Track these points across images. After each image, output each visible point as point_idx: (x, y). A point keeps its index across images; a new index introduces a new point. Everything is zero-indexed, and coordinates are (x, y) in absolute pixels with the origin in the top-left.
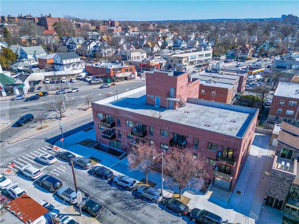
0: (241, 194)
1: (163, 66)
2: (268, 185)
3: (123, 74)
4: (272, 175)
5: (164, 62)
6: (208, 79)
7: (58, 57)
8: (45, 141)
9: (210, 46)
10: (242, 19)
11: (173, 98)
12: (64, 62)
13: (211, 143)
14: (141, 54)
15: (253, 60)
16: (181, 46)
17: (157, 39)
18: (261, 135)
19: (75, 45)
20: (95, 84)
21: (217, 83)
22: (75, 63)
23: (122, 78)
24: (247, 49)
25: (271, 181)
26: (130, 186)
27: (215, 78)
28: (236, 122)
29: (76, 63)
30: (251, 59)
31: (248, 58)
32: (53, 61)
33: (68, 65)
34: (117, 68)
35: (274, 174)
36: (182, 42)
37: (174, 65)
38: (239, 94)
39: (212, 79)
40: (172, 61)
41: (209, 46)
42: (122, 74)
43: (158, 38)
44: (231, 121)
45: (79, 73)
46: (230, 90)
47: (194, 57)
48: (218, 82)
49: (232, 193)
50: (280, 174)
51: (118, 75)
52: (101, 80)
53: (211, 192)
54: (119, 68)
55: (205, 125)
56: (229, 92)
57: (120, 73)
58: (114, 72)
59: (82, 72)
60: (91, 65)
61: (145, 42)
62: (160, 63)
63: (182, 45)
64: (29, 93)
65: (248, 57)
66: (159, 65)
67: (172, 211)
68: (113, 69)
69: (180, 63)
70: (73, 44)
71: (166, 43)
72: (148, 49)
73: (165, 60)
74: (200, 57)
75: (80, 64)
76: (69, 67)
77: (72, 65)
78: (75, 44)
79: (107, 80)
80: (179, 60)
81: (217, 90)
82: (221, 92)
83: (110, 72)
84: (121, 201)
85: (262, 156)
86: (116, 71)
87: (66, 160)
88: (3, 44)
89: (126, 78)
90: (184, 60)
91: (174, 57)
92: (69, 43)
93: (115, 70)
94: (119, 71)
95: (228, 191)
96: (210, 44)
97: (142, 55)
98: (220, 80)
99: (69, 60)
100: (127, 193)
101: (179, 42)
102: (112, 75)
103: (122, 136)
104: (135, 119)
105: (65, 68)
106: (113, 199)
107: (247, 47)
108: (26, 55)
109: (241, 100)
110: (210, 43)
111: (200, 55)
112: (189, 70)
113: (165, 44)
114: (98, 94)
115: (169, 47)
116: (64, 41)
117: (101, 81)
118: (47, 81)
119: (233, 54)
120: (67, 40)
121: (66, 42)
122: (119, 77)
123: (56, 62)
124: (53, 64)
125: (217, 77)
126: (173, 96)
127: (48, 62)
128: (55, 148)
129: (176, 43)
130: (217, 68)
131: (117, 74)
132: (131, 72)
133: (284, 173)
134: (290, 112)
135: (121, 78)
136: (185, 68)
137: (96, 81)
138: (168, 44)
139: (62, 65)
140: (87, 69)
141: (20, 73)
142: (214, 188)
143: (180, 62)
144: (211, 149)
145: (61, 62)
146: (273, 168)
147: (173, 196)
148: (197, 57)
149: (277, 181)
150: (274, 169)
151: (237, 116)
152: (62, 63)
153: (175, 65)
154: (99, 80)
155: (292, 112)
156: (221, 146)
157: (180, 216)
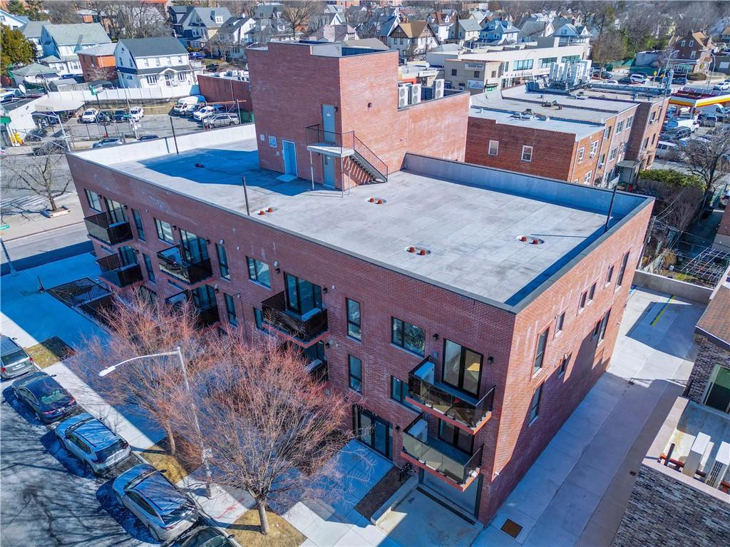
0: (521, 538)
2: (621, 530)
4: (639, 489)
5: (431, 74)
6: (522, 108)
7: (125, 48)
9: (586, 37)
11: (332, 144)
12: (141, 63)
13: (403, 323)
15: (712, 81)
16: (501, 39)
17: (437, 19)
18: (673, 301)
19: (203, 28)
20: (215, 127)
21: (548, 120)
22: (173, 68)
24: (697, 47)
25: (636, 517)
26: (93, 461)
27: (550, 106)
28: (543, 242)
29: (177, 68)
30: (705, 78)
31: (696, 75)
32: (112, 62)
33: (153, 74)
35: (647, 487)
36: (505, 26)
37: (460, 84)
38: (629, 164)
39: (537, 109)
40: (454, 72)
41: (581, 38)
43: (439, 18)
44: (523, 239)
45: (179, 98)
46: (585, 141)
47: (525, 65)
48: (552, 118)
49: (485, 528)
50: (677, 494)
52: (232, 117)
53: (400, 516)
55: (411, 250)
56: (578, 149)
59: (188, 94)
60: (213, 74)
61: (396, 24)
62: (418, 78)
63: (504, 36)
64: (26, 145)
65: (697, 70)
69: (477, 77)
70: (198, 25)
71: (459, 31)
72: (402, 43)
73: (437, 69)
74: (545, 64)
75: (189, 72)
76: (156, 78)
77: (163, 72)
78: (203, 25)
79: (250, 118)
80: (476, 69)
81: (539, 142)
82: (549, 149)
84: (37, 518)
85: (656, 382)
88: (18, 20)
90: (489, 69)
91: (463, 60)
92: (189, 25)
95: (468, 515)
96: (585, 32)
98: (565, 113)
99: (155, 60)
100: (81, 485)
101: (496, 27)
104: (175, 214)
105: (144, 81)
106: (14, 509)
107: (695, 41)
108: (56, 47)
109: (634, 187)
110: (585, 29)
111: (546, 61)
113: (456, 35)
115: (466, 41)
116: (179, 17)
117: (234, 119)
118: (87, 114)
119: (653, 62)
120: (186, 15)
121: (183, 20)
123: (122, 64)
124: (114, 69)
125: (555, 105)
126: (333, 138)
127: (102, 63)
129: (487, 29)
130: (565, 78)
133: (697, 494)
137: (218, 118)
138: (467, 34)
139: (135, 71)
140: (202, 85)
141: (15, 89)
142: (420, 498)
143: (477, 74)
144: (402, 346)
145: (132, 66)
146: (646, 462)
147: (244, 517)
148: (537, 64)
149: (660, 520)
150: (650, 469)
151: (560, 220)
152: (134, 67)
153: (463, 85)
154: (227, 117)
156: (436, 336)
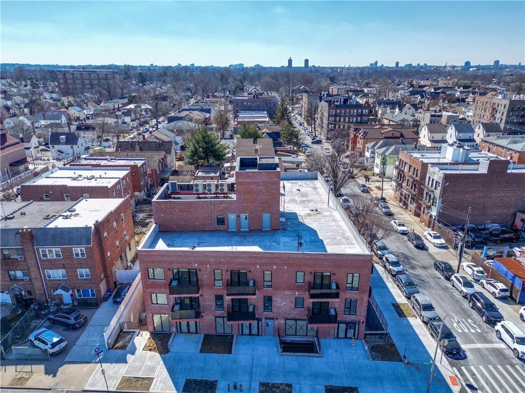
128: (457, 385)
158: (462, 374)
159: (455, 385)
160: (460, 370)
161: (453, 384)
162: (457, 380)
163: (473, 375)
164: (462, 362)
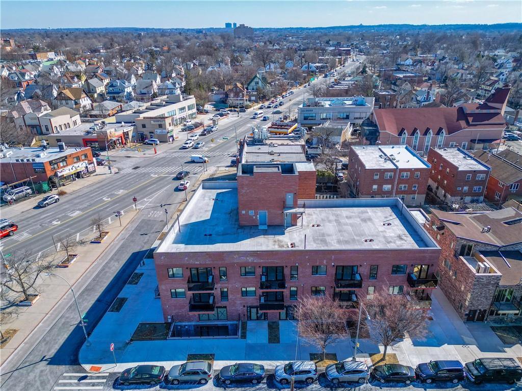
1: (130, 136)
3: (72, 169)
4: (475, 283)
5: (130, 129)
8: (48, 364)
10: (168, 29)
11: (291, 208)
13: (398, 266)
14: (71, 117)
16: (124, 91)
20: (16, 201)
23: (70, 176)
24: (241, 91)
25: (475, 291)
26: (314, 375)
27: (273, 154)
28: (390, 224)
30: (251, 107)
34: (57, 159)
36: (124, 83)
37: (150, 133)
40: (144, 126)
41: (177, 88)
42: (70, 167)
43: (70, 79)
44: (384, 225)
47: (172, 114)
50: (485, 279)
51: (62, 171)
52: (26, 190)
54: (62, 158)
55: (366, 241)
57: (64, 166)
58: (52, 167)
61: (55, 91)
62: (124, 133)
63: (126, 90)
66: (123, 137)
67: (393, 382)
68: (51, 163)
69: (162, 127)
71: (91, 88)
72: (67, 103)
73: (130, 124)
79: (41, 187)
80: (159, 123)
83: (44, 169)
86: (56, 166)
87: (148, 383)
89: (78, 175)
90: (168, 121)
91: (144, 118)
93: (55, 163)
94: (61, 164)
97: (74, 119)
100: (312, 388)
101: (119, 84)
102: (49, 174)
103: (230, 297)
107: (240, 88)
111: (181, 109)
112: (178, 138)
113: (89, 90)
114: (51, 222)
115: (99, 94)
117: (28, 191)
122: (65, 176)
126: (292, 205)
128: (91, 369)
129: (112, 86)
131: (60, 170)
132: (87, 162)
133: (489, 276)
134: (387, 187)
135: (67, 178)
136: (172, 136)
137: (16, 193)
138: (97, 89)
143: (160, 126)
146: (476, 275)
147: (372, 361)
149: (481, 288)
150: (478, 276)
153: (153, 133)
154: (23, 191)
155: (390, 186)
157: (409, 385)
158: (98, 378)
159: (92, 368)
160: (103, 377)
161: (92, 367)
162: (95, 372)
163: (94, 385)
164: (111, 383)
